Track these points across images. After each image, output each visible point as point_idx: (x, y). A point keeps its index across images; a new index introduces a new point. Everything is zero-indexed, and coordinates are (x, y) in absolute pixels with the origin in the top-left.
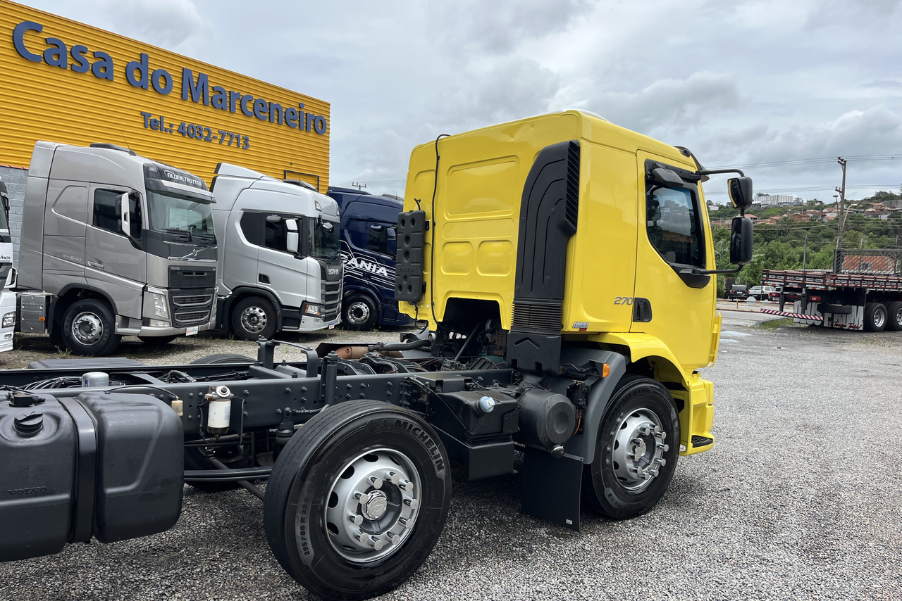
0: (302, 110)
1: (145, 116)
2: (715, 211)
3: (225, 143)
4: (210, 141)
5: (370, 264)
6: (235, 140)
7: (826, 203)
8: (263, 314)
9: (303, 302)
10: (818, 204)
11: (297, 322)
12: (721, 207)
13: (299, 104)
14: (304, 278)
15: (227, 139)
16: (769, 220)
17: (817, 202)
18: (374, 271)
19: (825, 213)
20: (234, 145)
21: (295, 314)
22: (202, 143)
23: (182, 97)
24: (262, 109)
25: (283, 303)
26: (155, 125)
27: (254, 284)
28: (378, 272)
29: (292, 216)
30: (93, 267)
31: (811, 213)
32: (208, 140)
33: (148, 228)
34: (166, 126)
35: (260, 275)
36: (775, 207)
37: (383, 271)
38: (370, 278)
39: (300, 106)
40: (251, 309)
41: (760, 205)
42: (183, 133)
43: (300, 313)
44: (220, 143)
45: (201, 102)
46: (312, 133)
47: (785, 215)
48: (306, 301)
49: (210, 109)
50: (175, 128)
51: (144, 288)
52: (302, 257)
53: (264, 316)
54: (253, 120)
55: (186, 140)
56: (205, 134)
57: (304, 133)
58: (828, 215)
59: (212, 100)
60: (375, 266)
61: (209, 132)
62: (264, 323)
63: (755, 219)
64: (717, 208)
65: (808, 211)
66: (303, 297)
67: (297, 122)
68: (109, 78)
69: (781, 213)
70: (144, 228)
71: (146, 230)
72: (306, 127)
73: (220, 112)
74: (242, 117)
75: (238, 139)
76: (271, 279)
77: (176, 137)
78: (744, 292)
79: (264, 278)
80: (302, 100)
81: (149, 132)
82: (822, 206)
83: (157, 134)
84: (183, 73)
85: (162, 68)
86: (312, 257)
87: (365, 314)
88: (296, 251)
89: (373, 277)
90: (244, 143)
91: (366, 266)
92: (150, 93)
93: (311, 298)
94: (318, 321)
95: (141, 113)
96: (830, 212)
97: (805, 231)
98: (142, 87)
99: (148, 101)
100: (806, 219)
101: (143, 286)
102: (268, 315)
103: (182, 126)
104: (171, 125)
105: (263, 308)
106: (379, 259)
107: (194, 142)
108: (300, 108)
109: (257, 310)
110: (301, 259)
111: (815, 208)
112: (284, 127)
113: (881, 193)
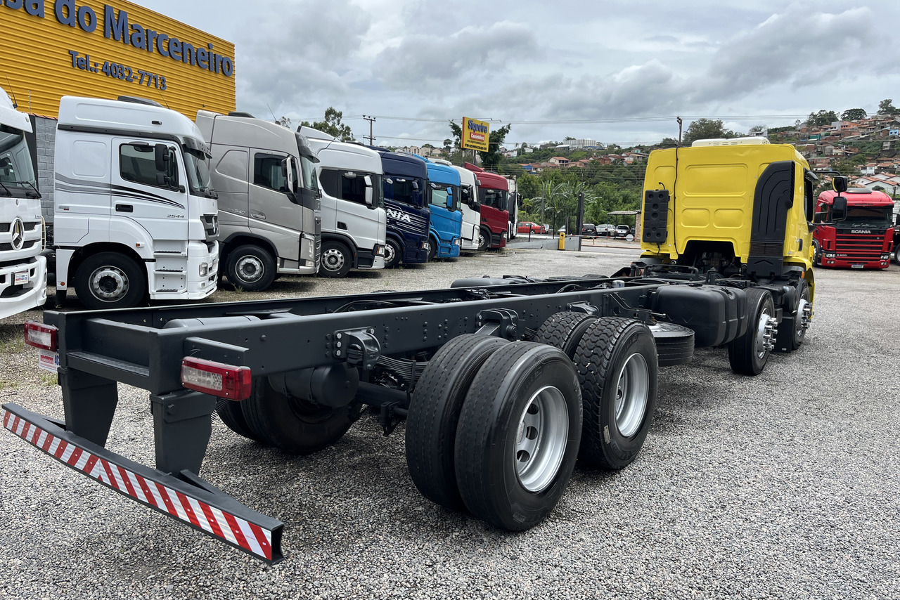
0: (211, 51)
1: (72, 54)
2: (530, 153)
3: (144, 84)
4: (131, 81)
5: (396, 212)
6: (153, 81)
7: (623, 147)
8: (340, 255)
9: (375, 245)
10: (617, 148)
11: (371, 262)
12: (535, 149)
13: (208, 45)
14: (376, 225)
15: (146, 79)
16: (578, 163)
17: (616, 146)
18: (399, 217)
19: (624, 157)
20: (152, 86)
21: (369, 255)
22: (124, 83)
23: (104, 34)
24: (176, 49)
25: (359, 246)
26: (81, 64)
27: (334, 231)
28: (403, 219)
29: (366, 174)
30: (256, 218)
31: (612, 157)
32: (129, 80)
33: (303, 186)
34: (92, 65)
35: (339, 223)
36: (581, 150)
37: (407, 218)
38: (395, 224)
39: (209, 46)
40: (330, 251)
41: (568, 148)
42: (106, 73)
43: (372, 254)
44: (140, 83)
45: (121, 41)
46: (220, 76)
47: (591, 159)
48: (378, 244)
49: (129, 47)
50: (100, 67)
51: (301, 235)
52: (375, 207)
53: (341, 257)
54: (168, 60)
55: (109, 79)
56: (126, 74)
57: (213, 74)
58: (626, 159)
59: (131, 38)
60: (400, 214)
61: (130, 72)
62: (342, 263)
63: (567, 161)
64: (531, 151)
65: (609, 155)
66: (375, 240)
67: (206, 63)
68: (40, 16)
69: (588, 157)
70: (299, 186)
71: (301, 188)
72: (215, 68)
73: (138, 51)
74: (158, 57)
75: (156, 80)
76: (348, 226)
77: (100, 76)
78: (593, 230)
79: (342, 225)
80: (211, 41)
81: (77, 72)
82: (620, 151)
83: (83, 73)
84: (105, 11)
85: (86, 5)
86: (380, 207)
87: (391, 254)
88: (371, 202)
89: (398, 224)
90: (160, 83)
91: (392, 214)
92: (76, 31)
93: (379, 241)
95: (69, 51)
96: (628, 156)
97: (609, 173)
98: (69, 25)
99: (73, 39)
100: (608, 162)
101: (299, 234)
102: (345, 256)
103: (105, 66)
104: (96, 65)
105: (341, 250)
106: (403, 208)
107: (116, 81)
108: (209, 48)
109: (336, 252)
110: (373, 209)
111: (615, 153)
112: (195, 68)
113: (667, 139)
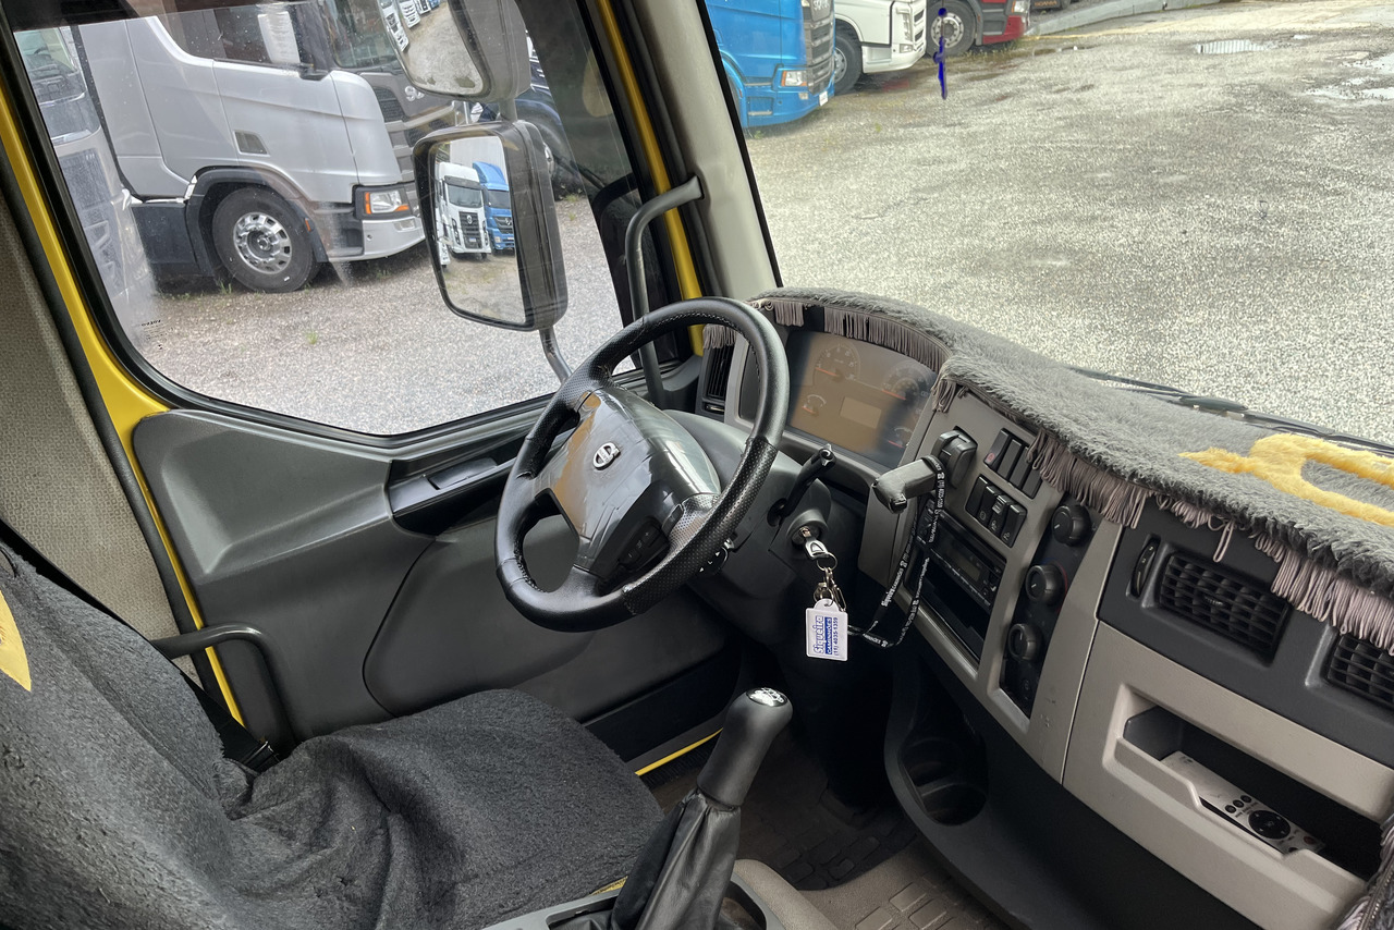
8: (277, 227)
9: (356, 187)
21: (346, 221)
25: (311, 197)
35: (239, 135)
43: (355, 215)
48: (360, 185)
52: (320, 72)
53: (281, 233)
62: (287, 250)
66: (352, 174)
76: (267, 144)
79: (250, 142)
86: (344, 68)
88: (298, 59)
93: (370, 176)
94: (405, 224)
102: (288, 229)
105: (272, 213)
109: (262, 219)
110: (318, 78)
